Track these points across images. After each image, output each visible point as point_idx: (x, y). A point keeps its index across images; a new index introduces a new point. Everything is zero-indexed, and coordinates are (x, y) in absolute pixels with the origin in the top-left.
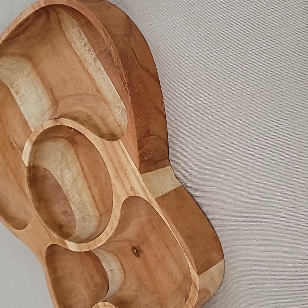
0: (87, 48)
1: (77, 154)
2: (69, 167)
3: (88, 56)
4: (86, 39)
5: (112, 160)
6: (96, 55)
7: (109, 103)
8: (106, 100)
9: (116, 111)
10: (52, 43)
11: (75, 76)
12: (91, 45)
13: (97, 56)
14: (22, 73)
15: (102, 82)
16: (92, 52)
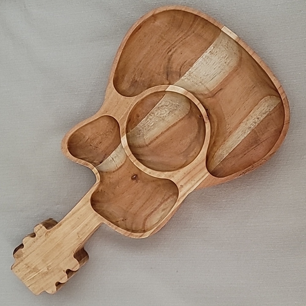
0: (256, 120)
1: (182, 119)
2: (171, 113)
3: (251, 122)
4: (262, 119)
5: (194, 169)
6: (253, 128)
7: (224, 143)
8: (226, 141)
9: (221, 150)
10: (254, 87)
11: (235, 112)
12: (258, 124)
13: (253, 130)
14: (227, 57)
15: (237, 136)
16: (254, 125)
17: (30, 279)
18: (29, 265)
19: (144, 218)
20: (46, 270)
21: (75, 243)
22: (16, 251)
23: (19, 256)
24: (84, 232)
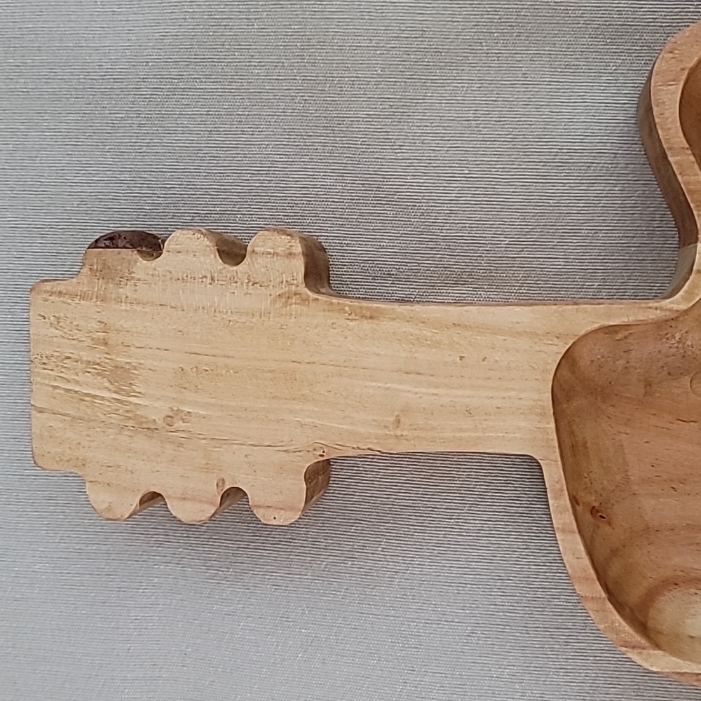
17: (68, 391)
18: (113, 337)
19: (669, 573)
20: (158, 418)
21: (362, 430)
22: (112, 240)
23: (104, 273)
24: (433, 428)
